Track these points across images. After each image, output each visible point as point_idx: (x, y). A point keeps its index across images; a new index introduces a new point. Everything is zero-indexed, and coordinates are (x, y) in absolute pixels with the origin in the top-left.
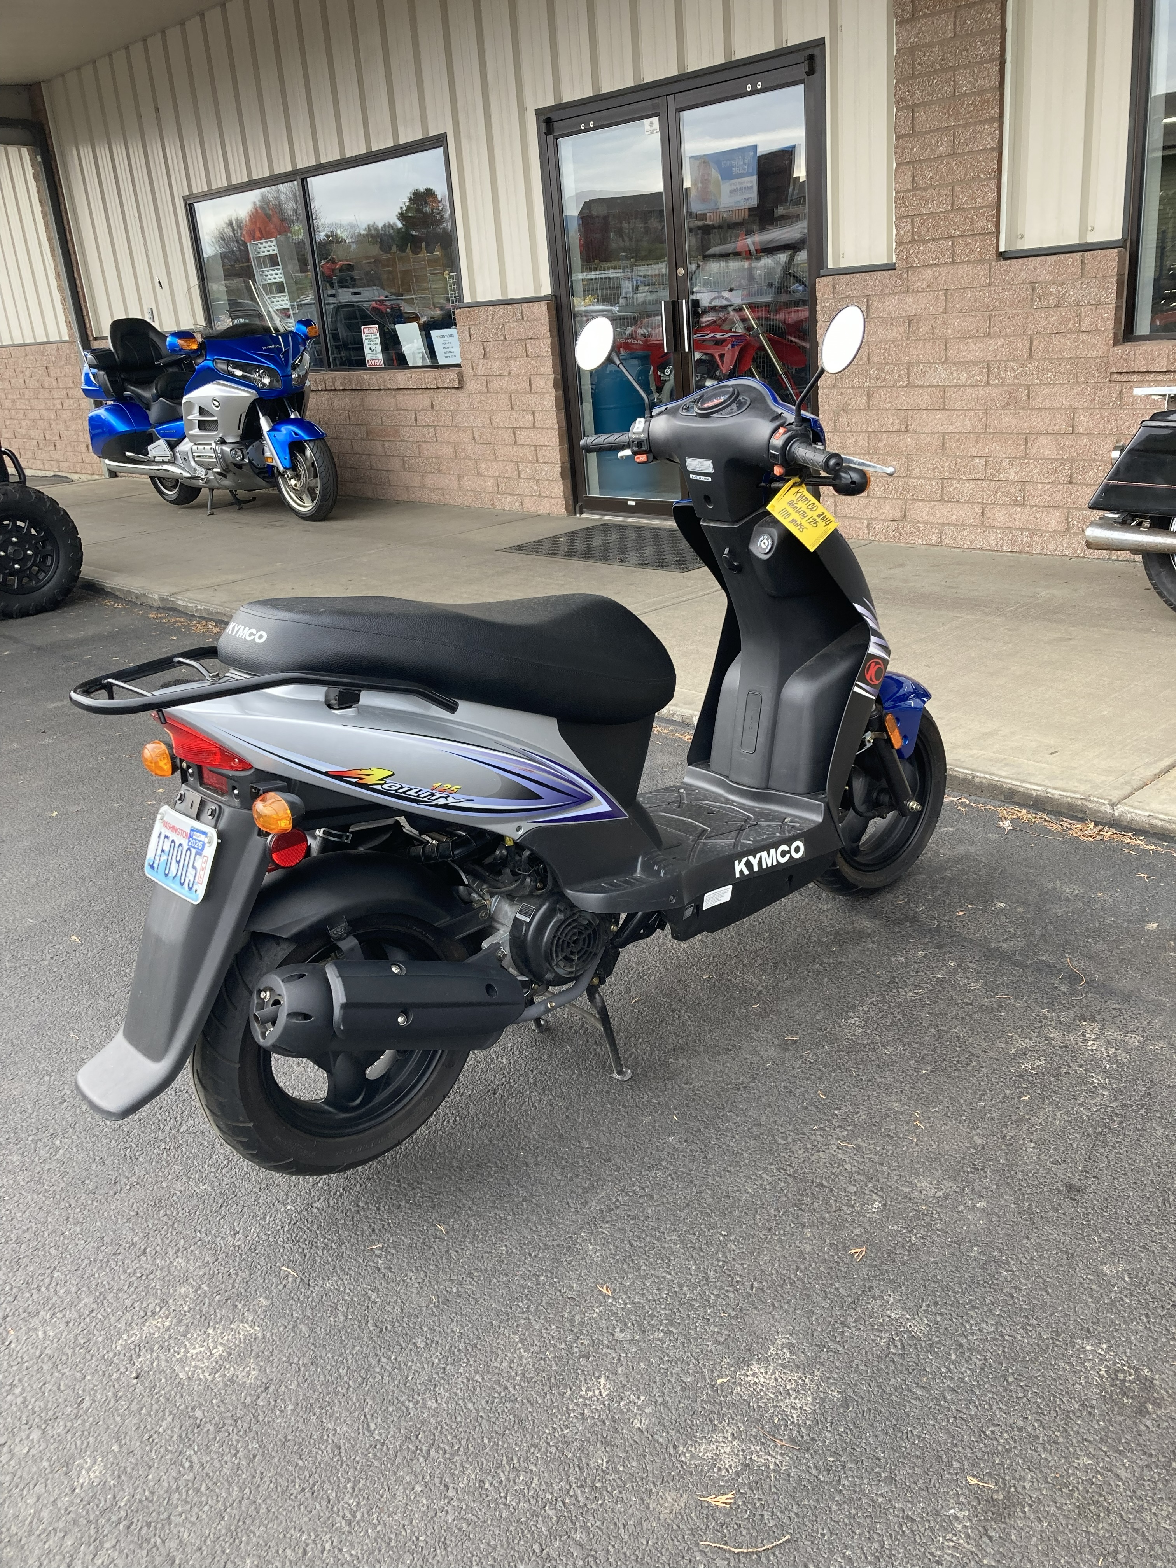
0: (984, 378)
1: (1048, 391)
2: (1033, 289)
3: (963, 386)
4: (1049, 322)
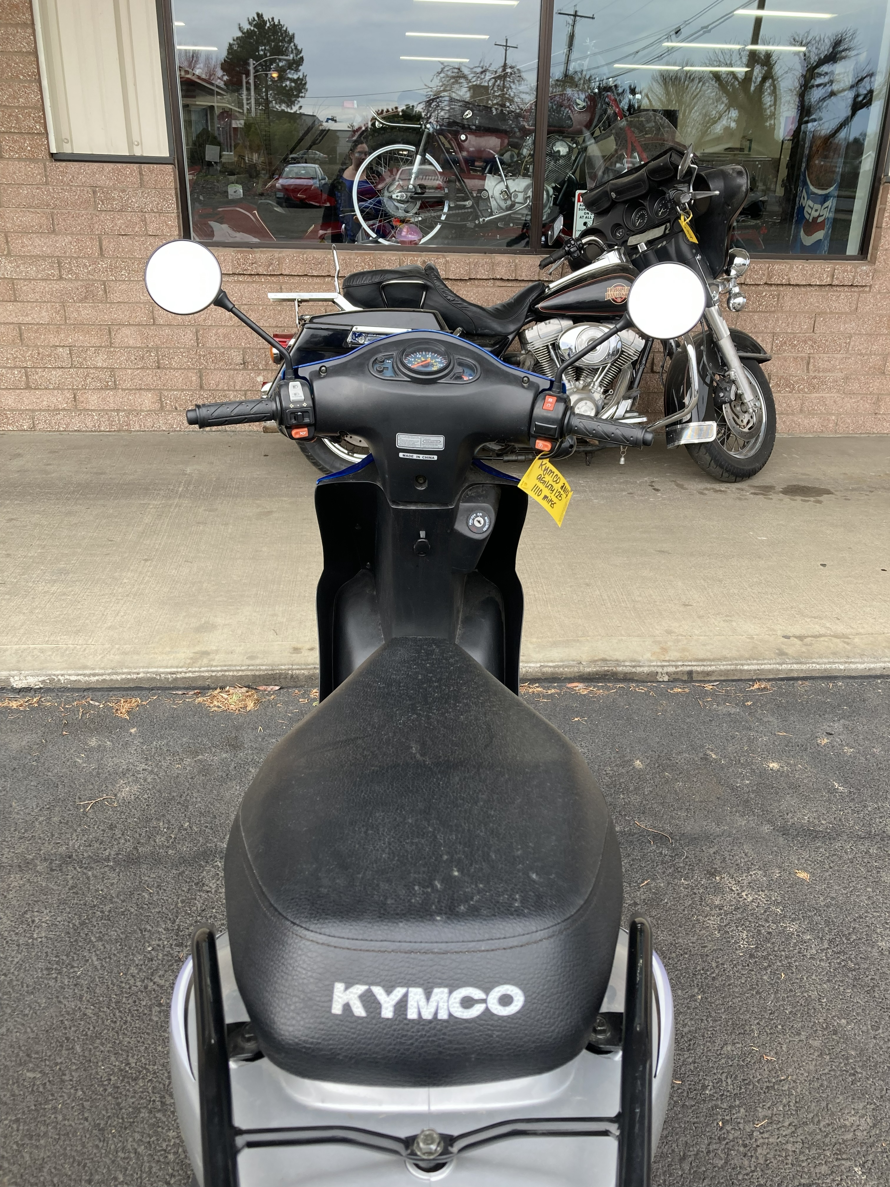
0: (56, 272)
1: (124, 286)
2: (94, 192)
3: (33, 279)
4: (116, 224)
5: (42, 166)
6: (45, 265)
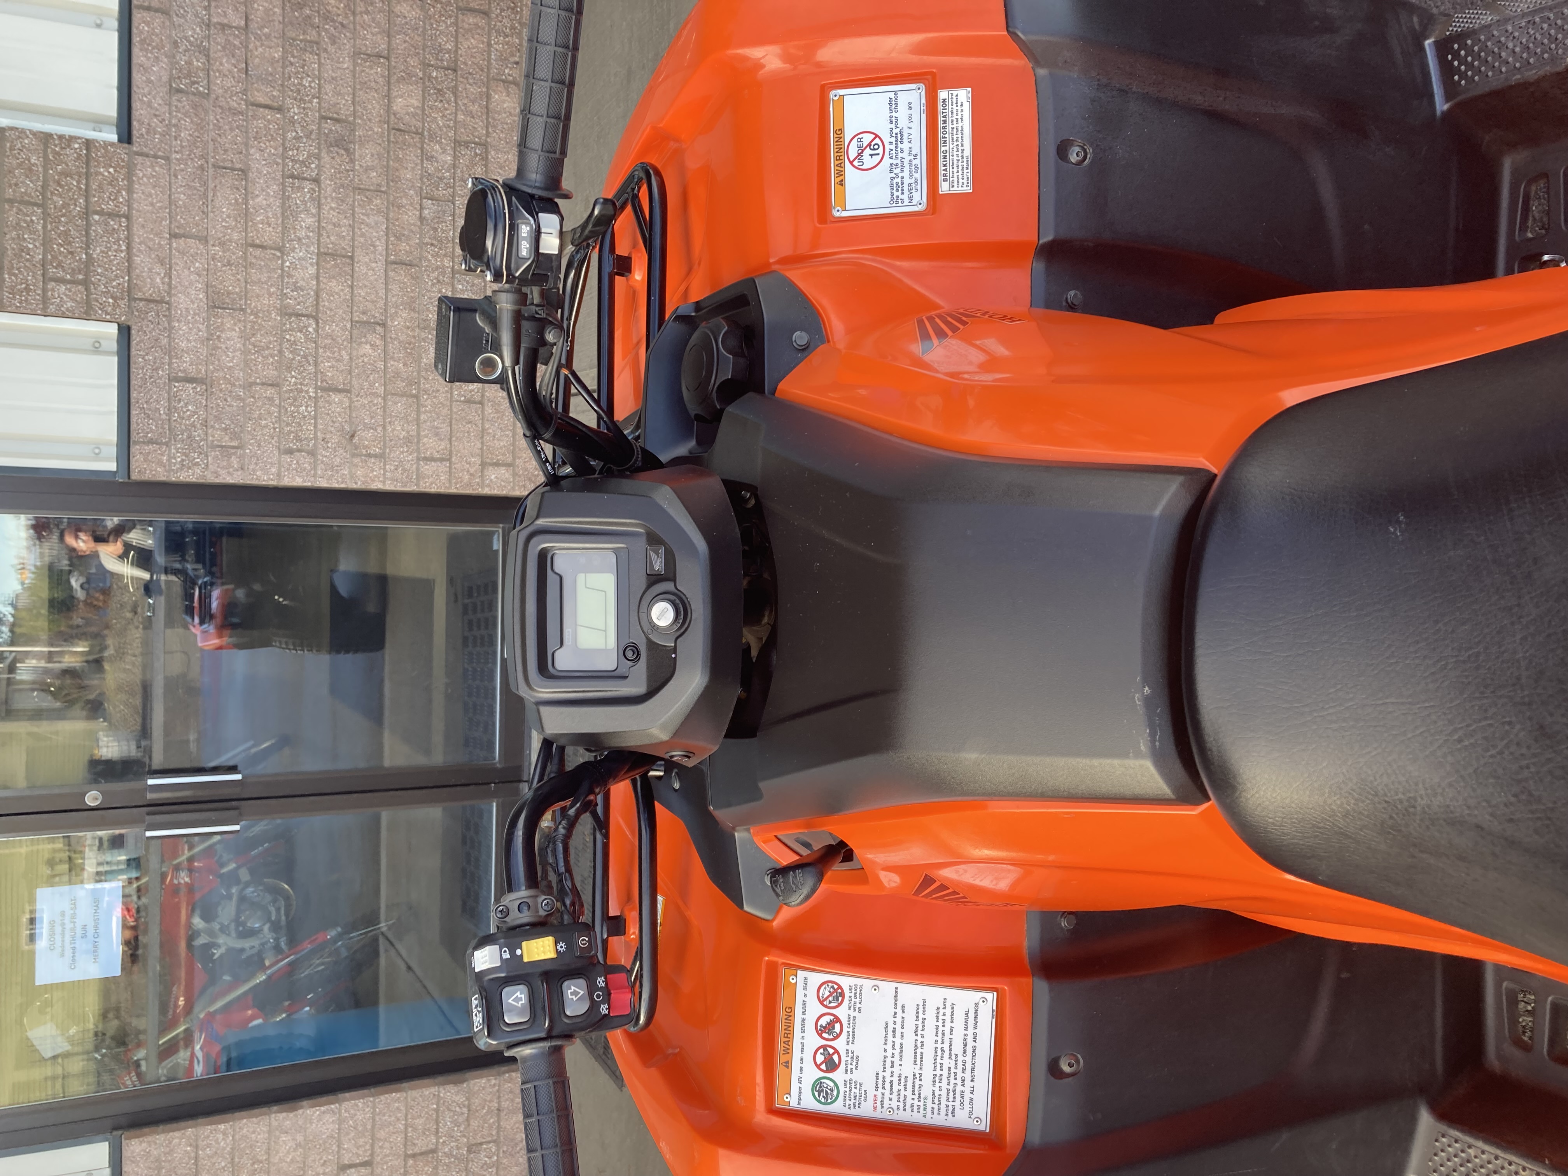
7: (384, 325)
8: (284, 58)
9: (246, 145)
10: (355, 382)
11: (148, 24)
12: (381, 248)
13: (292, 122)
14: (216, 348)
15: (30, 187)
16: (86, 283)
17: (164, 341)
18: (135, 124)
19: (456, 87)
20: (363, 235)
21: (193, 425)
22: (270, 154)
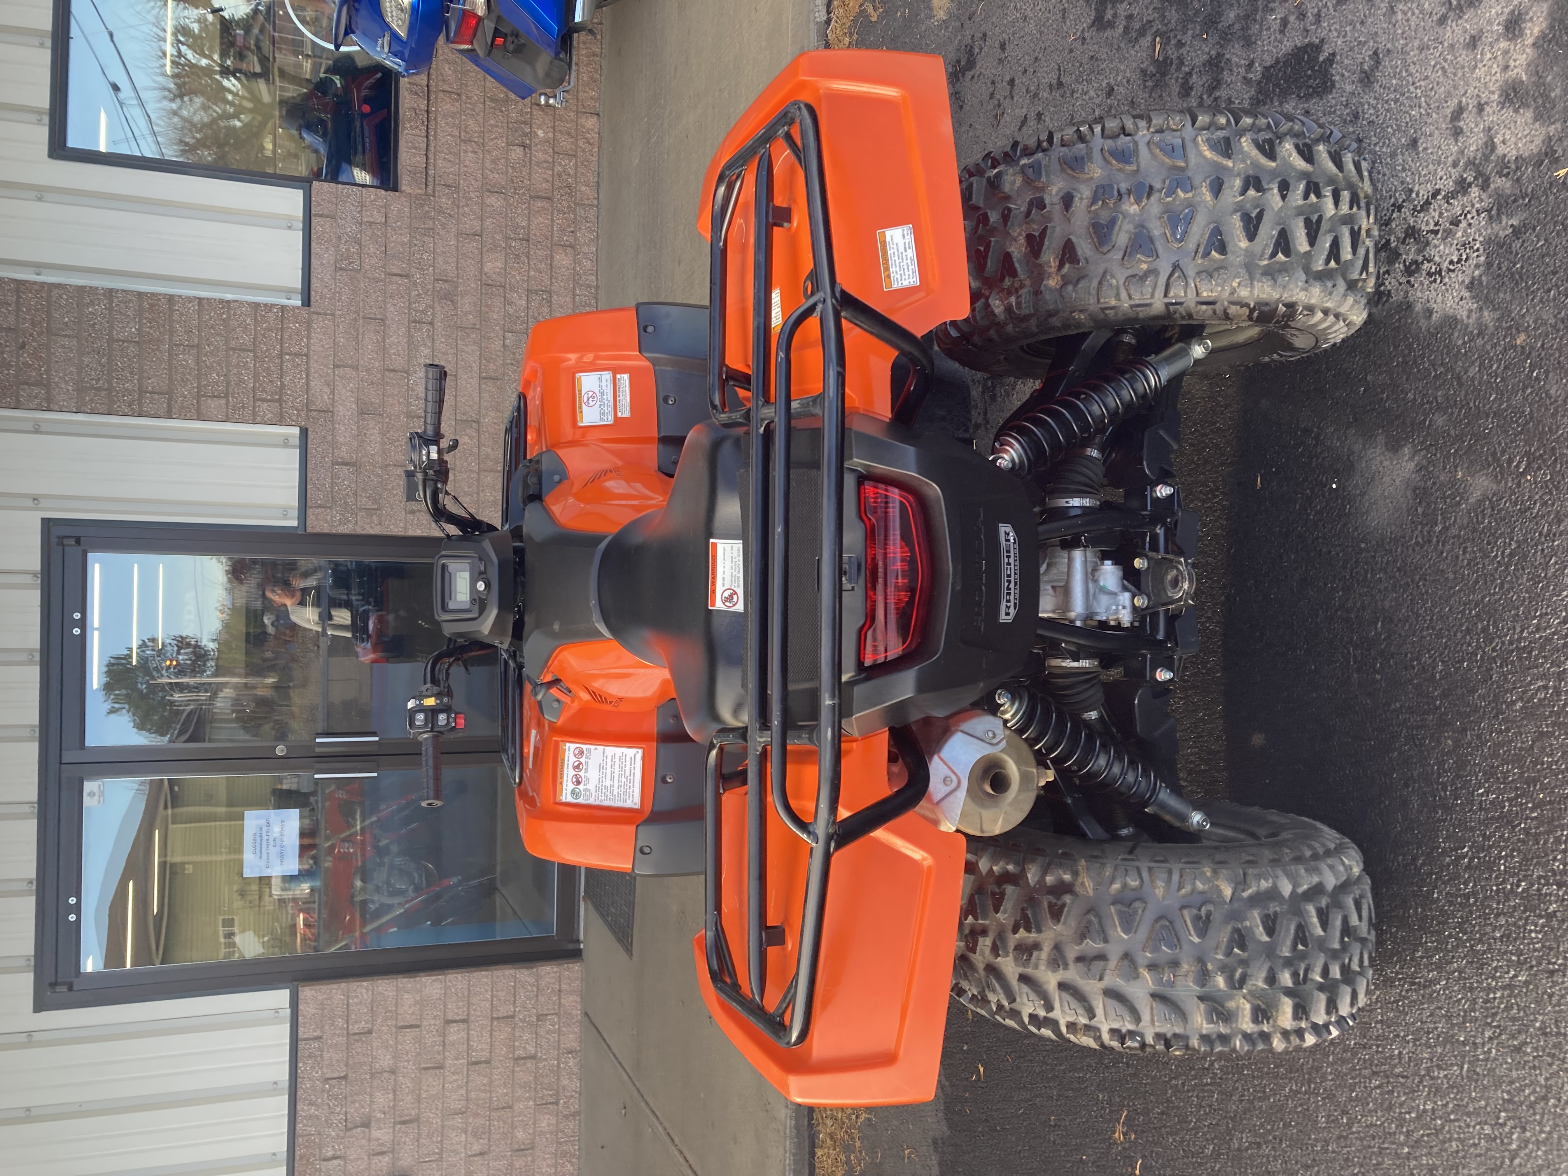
0: (425, 327)
1: (440, 260)
4: (374, 254)
5: (315, 316)
6: (418, 336)
7: (478, 422)
8: (410, 241)
9: (384, 302)
10: (458, 463)
11: (321, 226)
12: (476, 368)
13: (415, 284)
14: (363, 441)
15: (246, 339)
16: (280, 401)
17: (329, 438)
18: (312, 293)
19: (528, 252)
20: (463, 360)
21: (347, 495)
22: (401, 307)
